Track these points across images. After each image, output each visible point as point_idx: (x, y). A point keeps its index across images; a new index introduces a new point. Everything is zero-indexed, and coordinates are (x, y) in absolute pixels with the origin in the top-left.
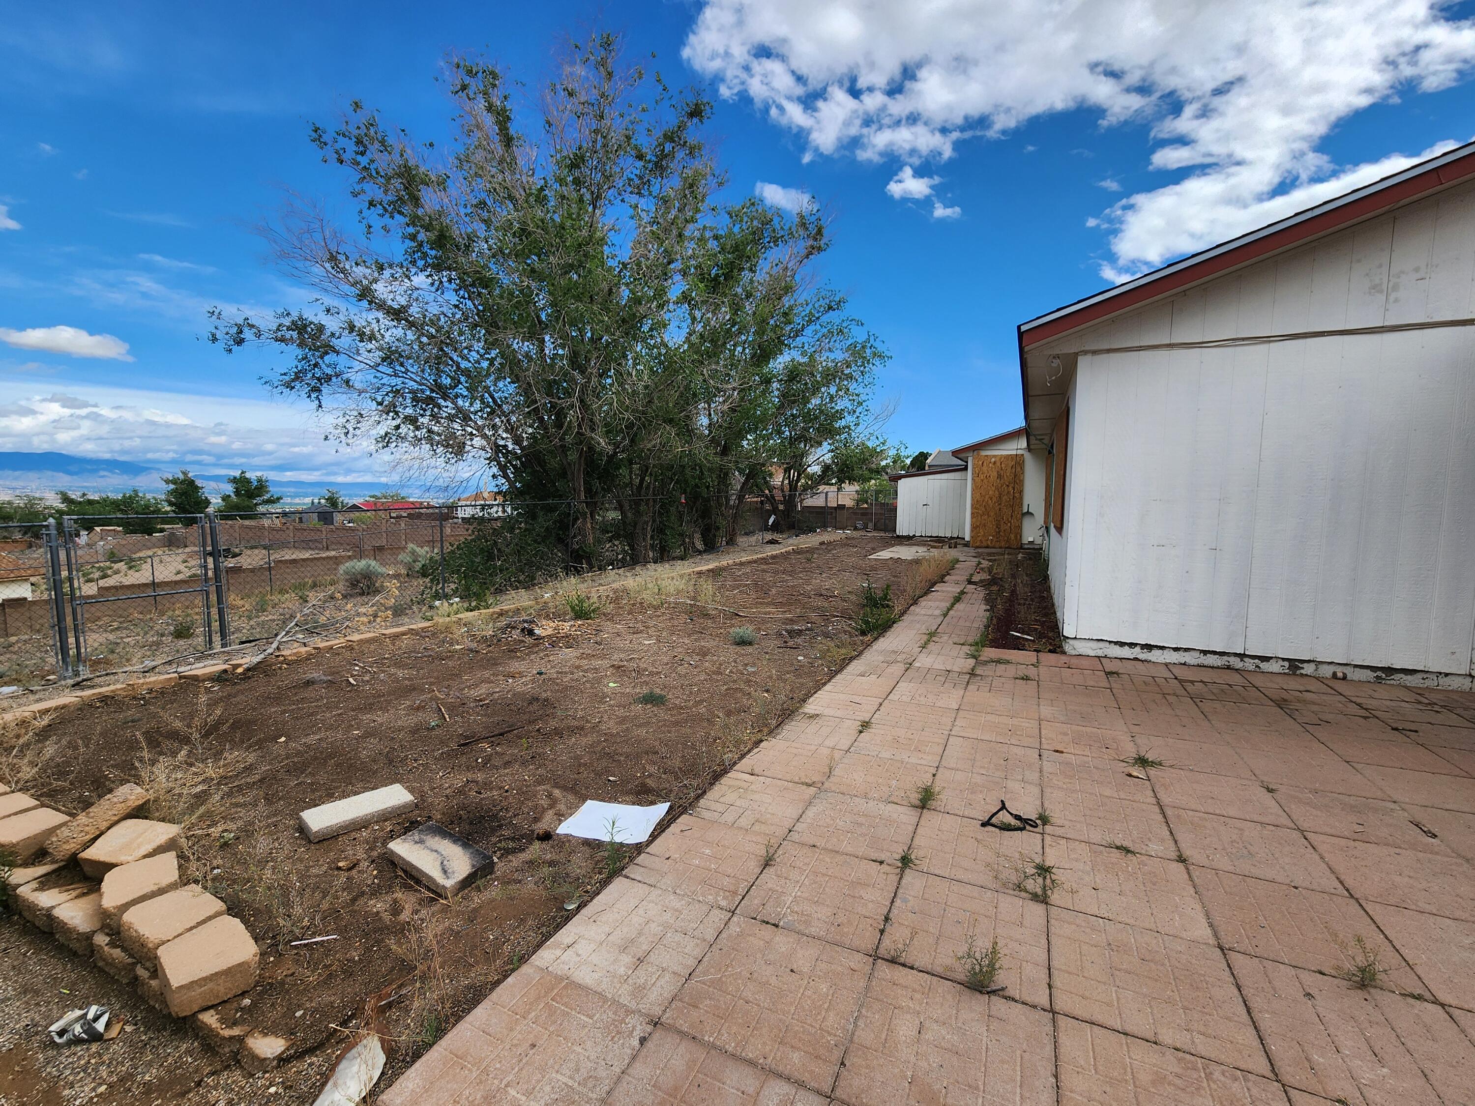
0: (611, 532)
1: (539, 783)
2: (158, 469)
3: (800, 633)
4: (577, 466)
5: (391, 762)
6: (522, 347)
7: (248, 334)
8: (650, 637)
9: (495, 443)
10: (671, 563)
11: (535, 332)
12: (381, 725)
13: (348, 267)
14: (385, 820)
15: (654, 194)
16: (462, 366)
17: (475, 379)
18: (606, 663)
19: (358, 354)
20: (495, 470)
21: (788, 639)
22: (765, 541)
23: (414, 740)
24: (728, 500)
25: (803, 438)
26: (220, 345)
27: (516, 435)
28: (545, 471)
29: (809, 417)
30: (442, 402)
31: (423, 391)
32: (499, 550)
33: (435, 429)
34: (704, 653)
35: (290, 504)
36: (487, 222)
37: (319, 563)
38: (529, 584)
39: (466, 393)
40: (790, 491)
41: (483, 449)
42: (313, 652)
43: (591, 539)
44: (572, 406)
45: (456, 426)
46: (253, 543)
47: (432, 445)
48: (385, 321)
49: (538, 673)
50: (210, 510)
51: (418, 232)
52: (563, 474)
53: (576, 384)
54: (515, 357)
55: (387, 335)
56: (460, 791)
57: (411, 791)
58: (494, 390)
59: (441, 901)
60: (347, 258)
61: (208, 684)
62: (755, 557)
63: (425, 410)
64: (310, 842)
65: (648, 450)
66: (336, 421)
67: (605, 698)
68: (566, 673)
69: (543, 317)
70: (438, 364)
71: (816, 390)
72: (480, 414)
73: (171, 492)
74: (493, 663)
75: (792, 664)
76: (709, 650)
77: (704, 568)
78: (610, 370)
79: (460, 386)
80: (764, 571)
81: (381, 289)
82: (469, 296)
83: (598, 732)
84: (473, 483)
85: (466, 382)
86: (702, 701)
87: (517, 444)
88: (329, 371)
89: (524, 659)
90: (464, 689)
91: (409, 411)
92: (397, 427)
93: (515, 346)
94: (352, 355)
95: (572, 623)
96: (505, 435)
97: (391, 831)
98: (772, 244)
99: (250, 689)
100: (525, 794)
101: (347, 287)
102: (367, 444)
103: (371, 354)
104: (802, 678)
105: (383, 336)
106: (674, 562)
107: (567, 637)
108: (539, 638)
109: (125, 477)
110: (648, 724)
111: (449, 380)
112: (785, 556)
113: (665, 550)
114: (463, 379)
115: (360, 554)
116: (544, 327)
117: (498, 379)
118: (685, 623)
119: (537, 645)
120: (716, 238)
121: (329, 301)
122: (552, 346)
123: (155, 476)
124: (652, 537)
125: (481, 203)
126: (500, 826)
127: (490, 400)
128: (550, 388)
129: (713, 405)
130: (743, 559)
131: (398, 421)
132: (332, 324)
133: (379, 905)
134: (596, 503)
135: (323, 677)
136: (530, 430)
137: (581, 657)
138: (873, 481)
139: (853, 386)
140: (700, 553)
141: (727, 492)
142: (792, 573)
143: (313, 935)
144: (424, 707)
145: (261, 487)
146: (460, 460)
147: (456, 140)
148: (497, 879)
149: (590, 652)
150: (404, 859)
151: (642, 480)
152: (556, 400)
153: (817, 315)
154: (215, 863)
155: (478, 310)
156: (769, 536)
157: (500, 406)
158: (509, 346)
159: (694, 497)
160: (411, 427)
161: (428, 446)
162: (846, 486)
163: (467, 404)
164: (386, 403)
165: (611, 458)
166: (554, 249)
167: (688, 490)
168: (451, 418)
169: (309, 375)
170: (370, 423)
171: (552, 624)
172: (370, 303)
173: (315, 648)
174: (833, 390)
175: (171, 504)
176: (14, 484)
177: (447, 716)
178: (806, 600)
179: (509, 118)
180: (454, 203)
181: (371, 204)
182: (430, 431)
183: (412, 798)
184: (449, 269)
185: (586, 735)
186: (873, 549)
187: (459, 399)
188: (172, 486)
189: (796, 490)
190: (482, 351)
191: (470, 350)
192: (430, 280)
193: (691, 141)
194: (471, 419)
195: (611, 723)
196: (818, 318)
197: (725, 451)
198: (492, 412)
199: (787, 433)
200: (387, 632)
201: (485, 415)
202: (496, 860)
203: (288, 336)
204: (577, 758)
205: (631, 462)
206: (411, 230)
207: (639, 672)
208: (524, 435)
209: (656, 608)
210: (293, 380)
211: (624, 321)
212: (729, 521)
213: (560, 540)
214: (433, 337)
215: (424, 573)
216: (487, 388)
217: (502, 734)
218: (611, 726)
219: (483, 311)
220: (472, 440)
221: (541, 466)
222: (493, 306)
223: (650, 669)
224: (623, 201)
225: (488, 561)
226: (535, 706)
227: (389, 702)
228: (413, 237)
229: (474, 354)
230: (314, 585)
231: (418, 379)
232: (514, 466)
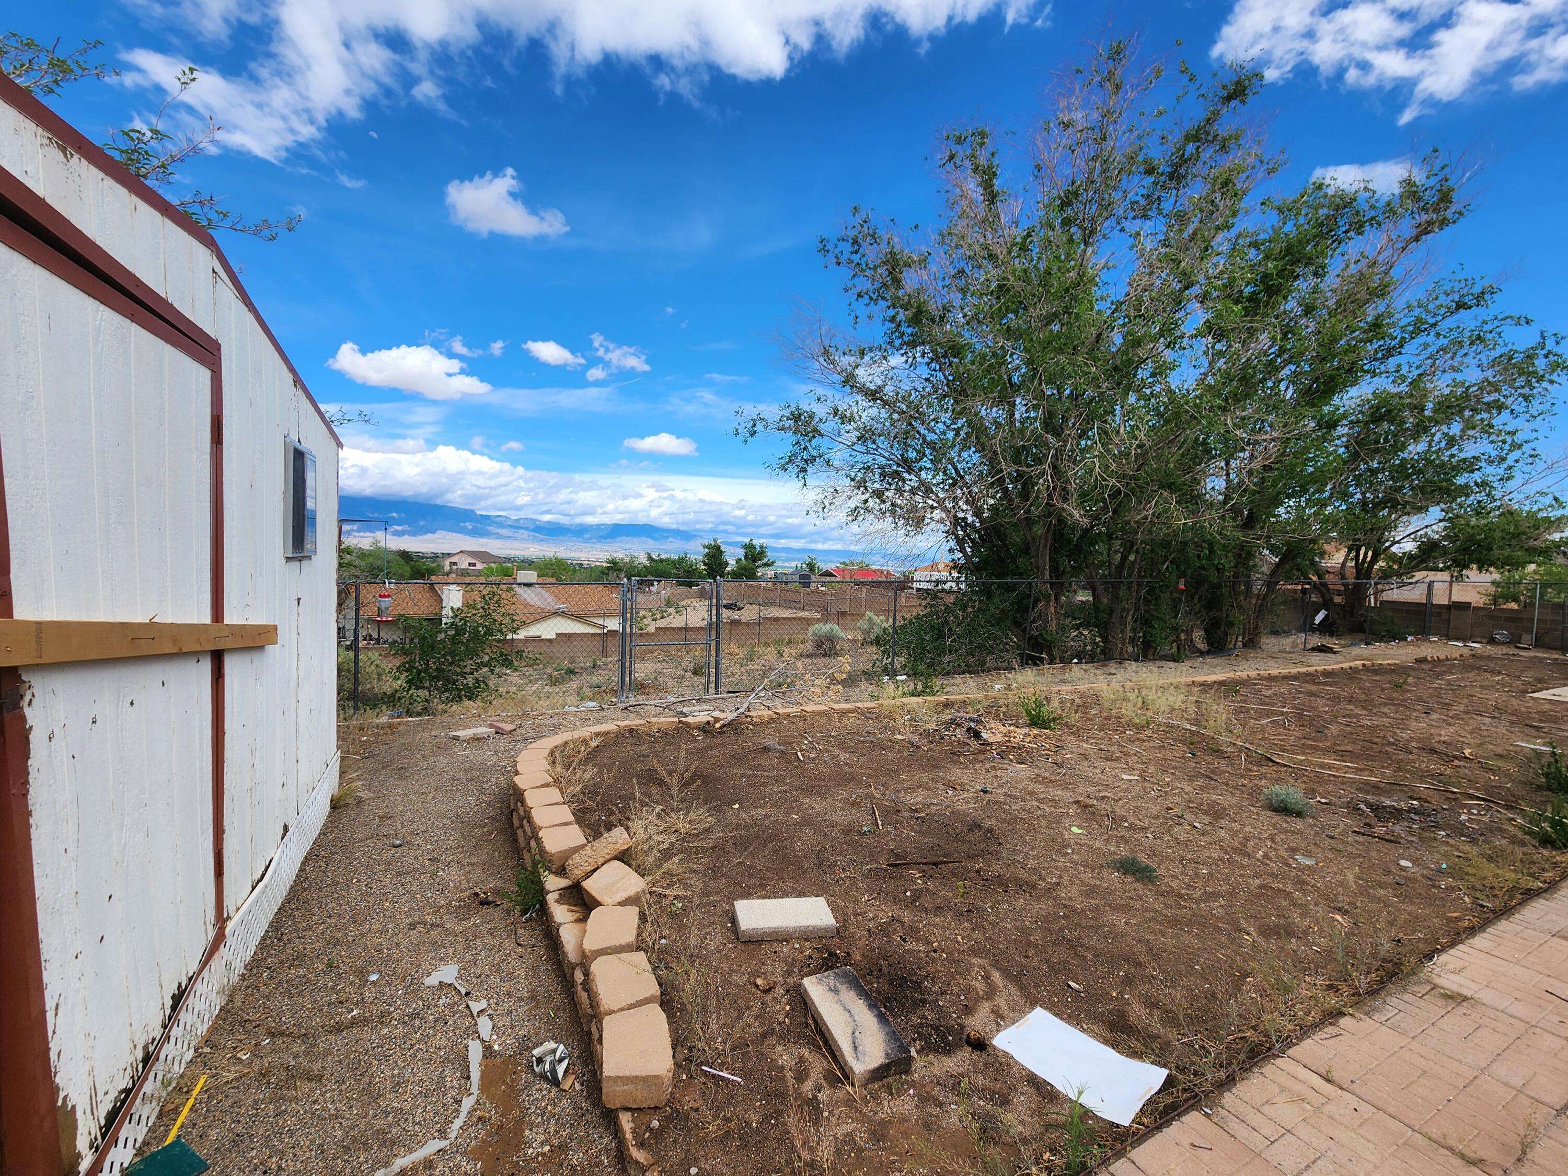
0: (1079, 619)
1: (977, 951)
2: (701, 537)
3: (1397, 814)
4: (1043, 541)
5: (821, 864)
6: (990, 413)
7: (759, 427)
8: (1131, 770)
9: (955, 516)
10: (1158, 663)
11: (1005, 396)
12: (818, 814)
13: (837, 358)
14: (807, 940)
15: (1165, 212)
16: (928, 439)
17: (939, 450)
18: (1067, 796)
19: (839, 435)
20: (952, 544)
21: (1374, 821)
22: (1309, 646)
23: (845, 843)
24: (1249, 585)
25: (1392, 503)
26: (740, 437)
27: (976, 507)
28: (1005, 546)
29: (1402, 472)
30: (906, 476)
31: (890, 466)
32: (950, 629)
33: (899, 502)
34: (1217, 813)
35: (782, 567)
36: (964, 291)
37: (795, 623)
38: (976, 668)
39: (929, 466)
40: (1357, 577)
41: (942, 521)
42: (775, 716)
43: (1053, 626)
44: (1043, 473)
45: (918, 498)
46: (751, 601)
47: (894, 518)
48: (864, 403)
49: (982, 791)
50: (728, 569)
51: (897, 313)
52: (1026, 550)
53: (1049, 449)
54: (982, 424)
55: (864, 415)
56: (884, 930)
57: (834, 908)
58: (958, 461)
59: (847, 1087)
60: (837, 350)
61: (696, 733)
62: (1294, 670)
63: (890, 484)
64: (738, 939)
65: (1136, 522)
66: (815, 498)
67: (1066, 847)
68: (1016, 798)
69: (1015, 379)
70: (906, 439)
71: (1421, 429)
72: (941, 486)
73: (708, 554)
74: (933, 764)
75: (1388, 872)
76: (1224, 809)
77: (1211, 678)
78: (1092, 429)
79: (925, 459)
80: (1311, 694)
81: (862, 374)
82: (941, 368)
83: (1055, 899)
84: (930, 555)
85: (931, 455)
86: (1215, 896)
87: (977, 517)
88: (814, 453)
89: (967, 767)
90: (899, 791)
91: (877, 486)
92: (866, 501)
93: (983, 413)
94: (833, 437)
95: (1026, 730)
96: (964, 507)
97: (810, 957)
98: (1352, 234)
99: (723, 745)
100: (958, 966)
101: (835, 375)
102: (839, 516)
103: (849, 435)
104: (1412, 903)
105: (860, 417)
106: (1163, 663)
107: (1020, 749)
108: (986, 744)
109: (683, 542)
110: (1126, 908)
111: (915, 453)
112: (1351, 675)
113: (1150, 646)
114: (928, 451)
115: (826, 619)
116: (1016, 389)
117: (962, 450)
118: (1183, 757)
119: (983, 752)
120: (1255, 245)
121: (820, 391)
122: (1024, 409)
123: (699, 541)
124: (1133, 629)
125: (959, 272)
126: (924, 1002)
127: (953, 471)
128: (1017, 455)
129: (1233, 464)
130: (1274, 672)
131: (867, 496)
132: (821, 411)
133: (785, 1057)
134: (1062, 584)
135: (777, 746)
136: (991, 502)
137: (1037, 779)
138: (1532, 567)
139: (1501, 420)
140: (1202, 654)
141: (1249, 577)
142: (1367, 705)
143: (722, 1066)
144: (858, 804)
145: (762, 553)
146: (919, 533)
147: (940, 216)
148: (913, 1084)
149: (1047, 775)
150: (815, 1007)
151: (1124, 558)
152: (1025, 469)
153: (1432, 321)
154: (666, 932)
155: (948, 380)
156: (1315, 640)
157: (962, 477)
158: (976, 414)
159: (1197, 582)
160: (878, 501)
161: (891, 518)
162: (1473, 574)
163: (930, 477)
164: (858, 479)
165: (1086, 531)
166: (1036, 300)
167: (1189, 572)
168: (913, 492)
169: (800, 458)
170: (843, 498)
171: (1002, 729)
172: (852, 387)
173: (776, 713)
174: (1456, 429)
175: (705, 564)
176: (627, 546)
177: (880, 823)
178: (1402, 756)
179: (994, 174)
180: (932, 278)
181: (860, 295)
182: (893, 505)
183: (833, 921)
184: (923, 343)
185: (1038, 899)
186: (1540, 681)
187: (923, 472)
188: (707, 550)
189: (1369, 578)
190: (949, 422)
191: (937, 422)
192: (904, 358)
193: (1223, 133)
194: (932, 492)
195: (1074, 892)
196: (1434, 325)
197: (1249, 523)
198: (953, 485)
199: (1358, 496)
200: (836, 706)
201: (947, 487)
202: (913, 1053)
203: (787, 425)
204: (1025, 931)
205: (1110, 537)
206: (891, 312)
207: (1116, 820)
208: (985, 506)
209: (1140, 728)
210: (787, 463)
211: (1116, 369)
212: (1249, 616)
213: (1017, 624)
214: (904, 412)
215: (877, 642)
216: (950, 460)
217: (935, 864)
218: (1071, 893)
219: (954, 380)
220: (932, 513)
221: (1000, 540)
222: (964, 373)
223: (1132, 819)
224: (1123, 230)
225: (937, 639)
226: (975, 836)
227: (828, 788)
228: (892, 320)
229: (940, 425)
230: (790, 642)
231: (886, 455)
232: (973, 540)
